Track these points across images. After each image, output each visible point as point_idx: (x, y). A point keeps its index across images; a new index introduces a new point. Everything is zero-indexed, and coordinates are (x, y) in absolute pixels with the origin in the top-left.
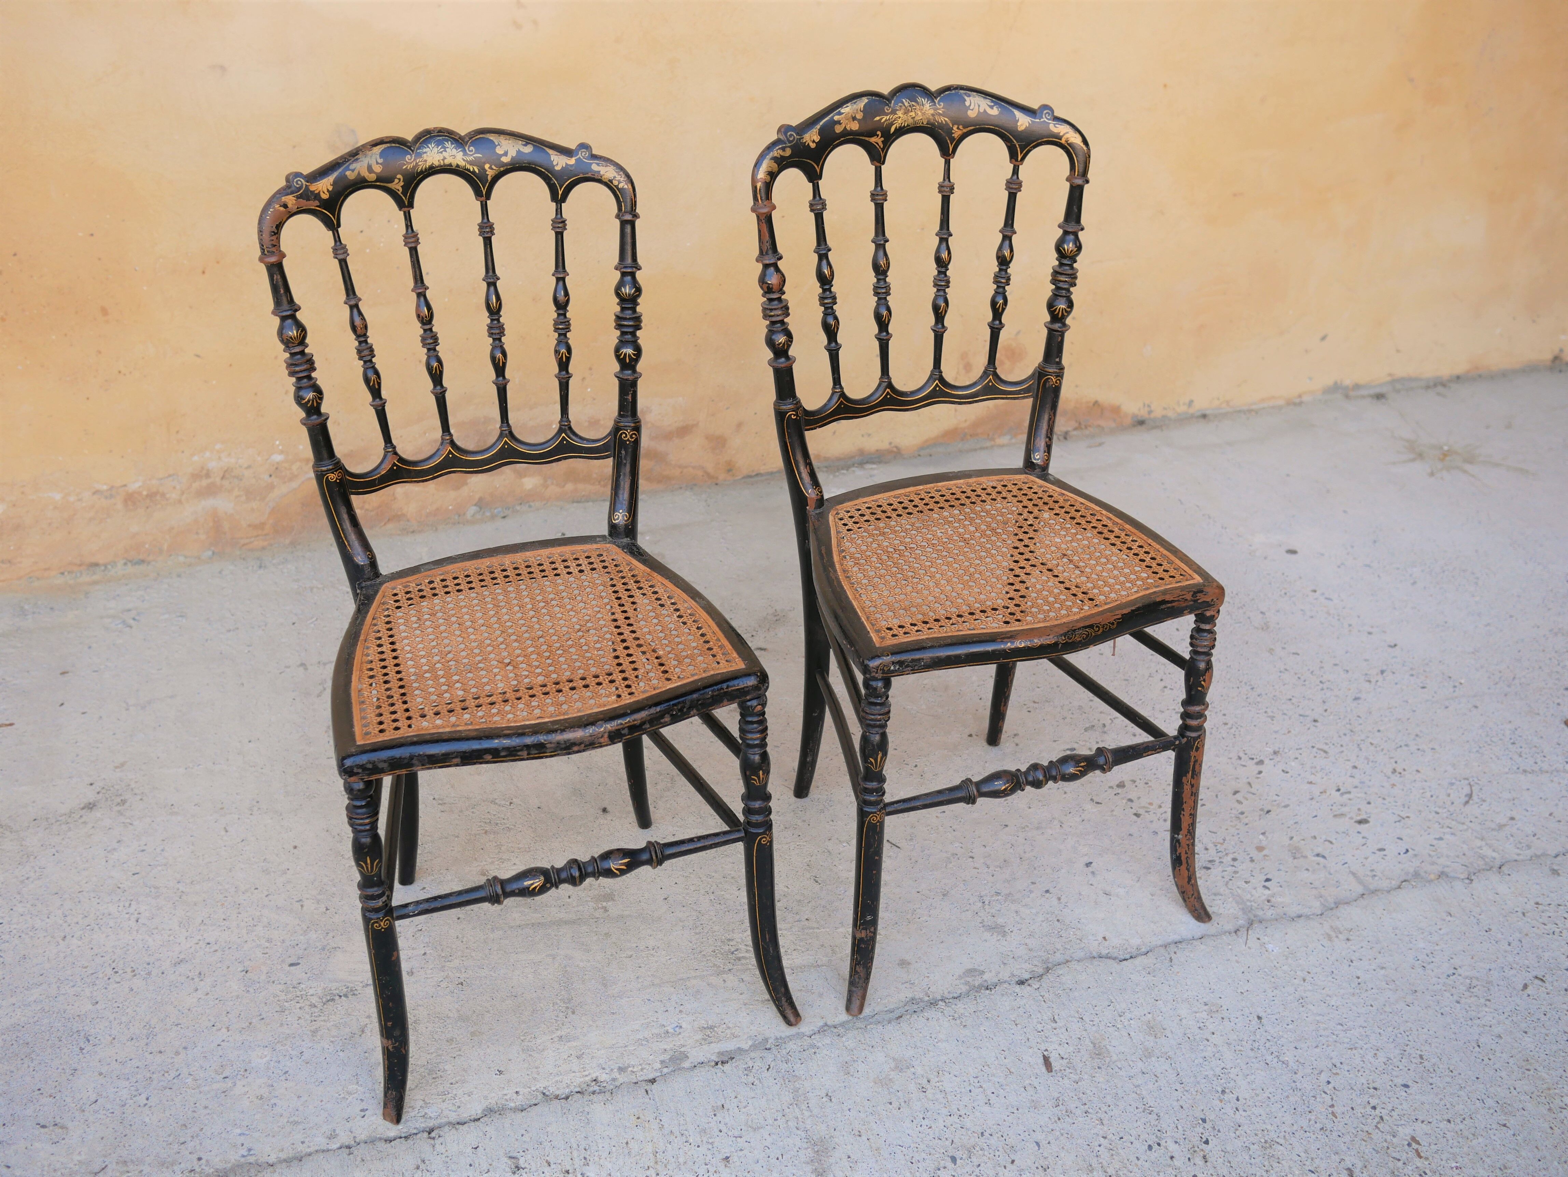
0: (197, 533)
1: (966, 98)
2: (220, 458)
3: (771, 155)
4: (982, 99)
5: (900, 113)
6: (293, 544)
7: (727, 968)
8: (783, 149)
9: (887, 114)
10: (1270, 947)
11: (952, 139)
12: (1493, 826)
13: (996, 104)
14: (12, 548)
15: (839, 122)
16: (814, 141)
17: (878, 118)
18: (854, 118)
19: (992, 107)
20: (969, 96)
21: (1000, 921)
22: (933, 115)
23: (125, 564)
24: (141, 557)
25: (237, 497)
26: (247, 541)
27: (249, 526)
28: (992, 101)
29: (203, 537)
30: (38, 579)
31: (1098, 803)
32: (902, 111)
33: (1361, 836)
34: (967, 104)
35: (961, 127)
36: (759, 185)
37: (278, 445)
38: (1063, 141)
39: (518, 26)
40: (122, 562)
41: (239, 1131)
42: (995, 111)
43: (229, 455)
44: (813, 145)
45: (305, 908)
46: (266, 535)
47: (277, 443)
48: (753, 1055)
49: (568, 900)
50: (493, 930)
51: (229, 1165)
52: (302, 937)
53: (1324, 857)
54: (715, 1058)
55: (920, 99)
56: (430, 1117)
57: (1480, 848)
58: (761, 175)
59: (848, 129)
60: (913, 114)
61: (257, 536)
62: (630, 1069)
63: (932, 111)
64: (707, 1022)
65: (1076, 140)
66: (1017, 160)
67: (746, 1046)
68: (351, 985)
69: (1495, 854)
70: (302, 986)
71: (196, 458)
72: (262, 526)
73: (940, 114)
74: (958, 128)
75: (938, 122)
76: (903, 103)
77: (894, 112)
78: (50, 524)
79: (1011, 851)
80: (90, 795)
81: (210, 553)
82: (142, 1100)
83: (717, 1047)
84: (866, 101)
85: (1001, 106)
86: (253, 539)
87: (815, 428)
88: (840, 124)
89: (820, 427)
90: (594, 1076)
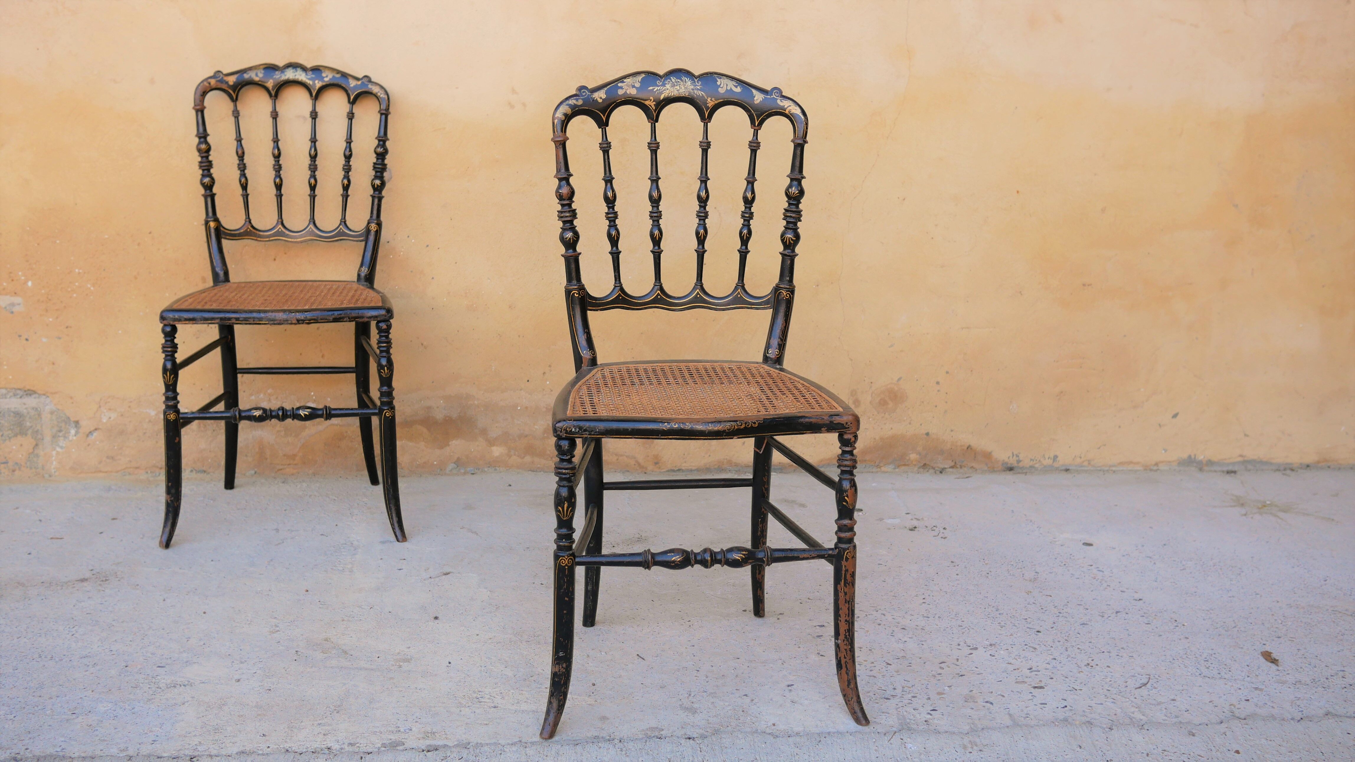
0: (246, 456)
1: (718, 79)
2: (270, 400)
3: (567, 102)
4: (730, 81)
5: (668, 86)
6: (314, 474)
7: (467, 705)
8: (577, 100)
9: (658, 86)
10: (909, 746)
11: (707, 108)
12: (1154, 702)
13: (739, 85)
14: (116, 448)
15: (621, 88)
16: (601, 98)
17: (651, 88)
18: (634, 87)
19: (736, 87)
20: (720, 78)
21: (695, 706)
22: (693, 89)
23: (192, 471)
24: (204, 468)
25: (278, 431)
26: (281, 467)
27: (284, 455)
28: (737, 83)
29: (250, 459)
30: (130, 474)
31: (822, 655)
32: (670, 85)
33: (1031, 694)
34: (719, 83)
35: (713, 99)
36: (556, 121)
37: (313, 396)
38: (787, 112)
39: (512, 106)
40: (190, 469)
41: (63, 739)
42: (738, 90)
43: (277, 398)
44: (600, 101)
45: (189, 642)
46: (295, 464)
47: (312, 393)
48: (453, 749)
49: (377, 659)
50: (312, 667)
51: (44, 755)
52: (176, 655)
53: (992, 703)
54: (423, 748)
55: (683, 78)
56: (198, 751)
57: (1133, 713)
58: (559, 114)
59: (628, 92)
60: (678, 87)
61: (289, 464)
62: (357, 745)
63: (692, 87)
64: (432, 729)
65: (797, 111)
66: (755, 126)
67: (450, 744)
68: (192, 681)
69: (1142, 717)
70: (159, 677)
71: (253, 397)
72: (294, 456)
73: (698, 89)
74: (711, 100)
75: (696, 95)
76: (671, 79)
77: (664, 85)
78: (145, 433)
79: (733, 671)
80: (88, 575)
81: (253, 472)
82: (12, 717)
83: (428, 742)
84: (644, 76)
85: (743, 86)
86: (286, 466)
87: (597, 310)
88: (622, 89)
89: (601, 310)
90: (329, 745)
